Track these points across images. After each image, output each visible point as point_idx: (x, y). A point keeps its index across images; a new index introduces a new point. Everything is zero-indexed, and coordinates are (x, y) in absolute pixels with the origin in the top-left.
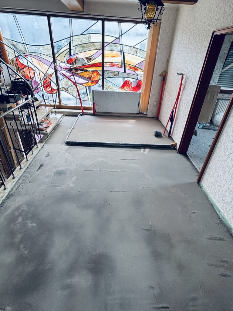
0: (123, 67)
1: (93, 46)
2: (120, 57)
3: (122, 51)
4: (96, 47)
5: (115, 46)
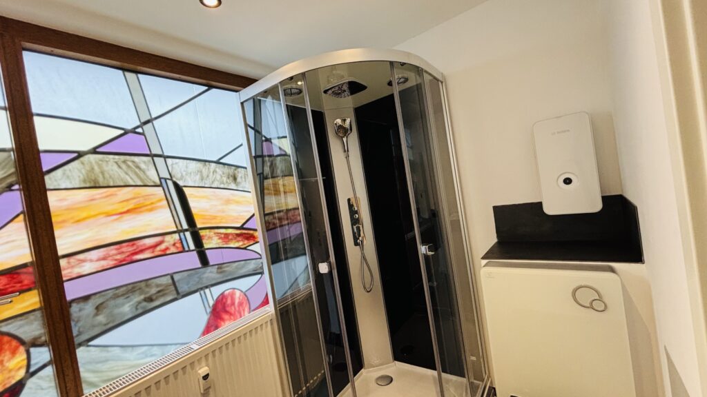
0: (192, 247)
2: (161, 207)
3: (170, 183)
5: (124, 166)
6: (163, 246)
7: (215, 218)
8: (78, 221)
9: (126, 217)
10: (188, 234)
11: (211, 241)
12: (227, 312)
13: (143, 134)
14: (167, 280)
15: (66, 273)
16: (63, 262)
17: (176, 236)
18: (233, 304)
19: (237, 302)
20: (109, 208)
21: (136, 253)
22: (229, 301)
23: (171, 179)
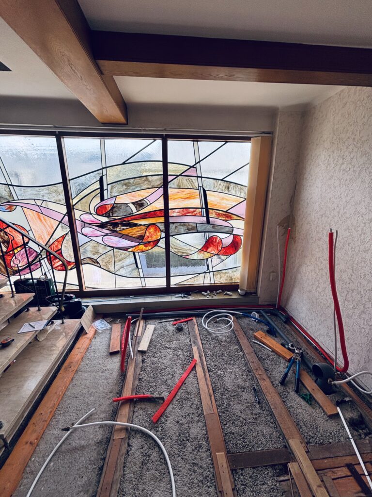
0: (205, 215)
1: (146, 182)
2: (197, 198)
4: (152, 185)
5: (188, 181)
6: (195, 213)
7: (216, 205)
8: (174, 199)
9: (186, 200)
10: (204, 210)
11: (212, 215)
12: (213, 244)
13: (196, 168)
14: (194, 225)
15: (170, 214)
16: (170, 211)
17: (200, 210)
18: (216, 242)
19: (217, 241)
20: (182, 196)
21: (187, 213)
22: (214, 240)
23: (202, 187)
